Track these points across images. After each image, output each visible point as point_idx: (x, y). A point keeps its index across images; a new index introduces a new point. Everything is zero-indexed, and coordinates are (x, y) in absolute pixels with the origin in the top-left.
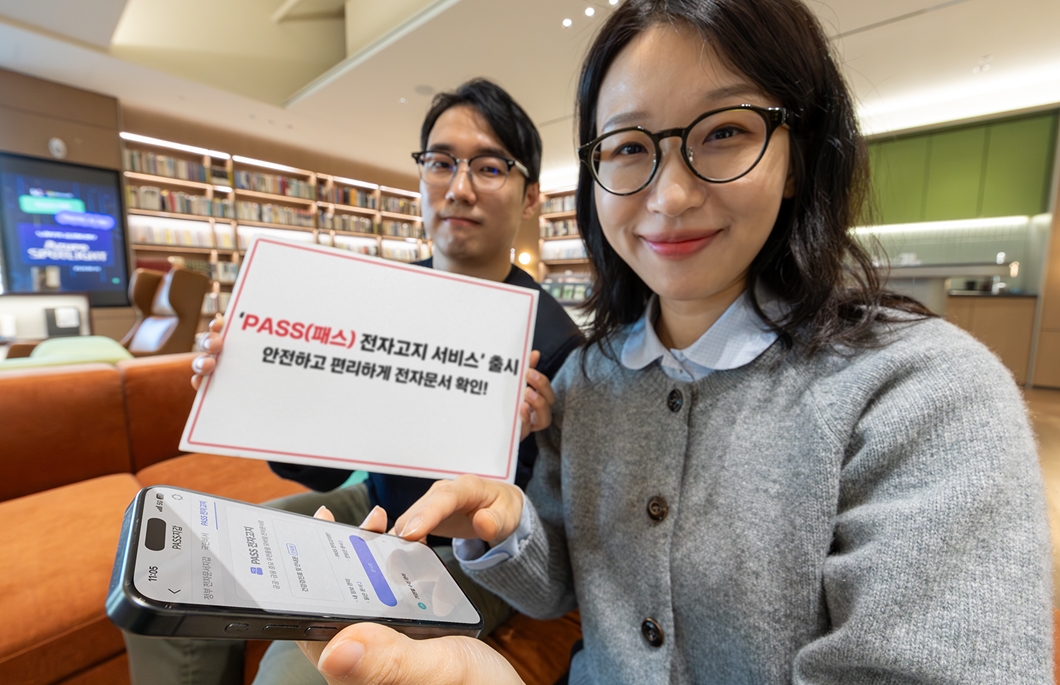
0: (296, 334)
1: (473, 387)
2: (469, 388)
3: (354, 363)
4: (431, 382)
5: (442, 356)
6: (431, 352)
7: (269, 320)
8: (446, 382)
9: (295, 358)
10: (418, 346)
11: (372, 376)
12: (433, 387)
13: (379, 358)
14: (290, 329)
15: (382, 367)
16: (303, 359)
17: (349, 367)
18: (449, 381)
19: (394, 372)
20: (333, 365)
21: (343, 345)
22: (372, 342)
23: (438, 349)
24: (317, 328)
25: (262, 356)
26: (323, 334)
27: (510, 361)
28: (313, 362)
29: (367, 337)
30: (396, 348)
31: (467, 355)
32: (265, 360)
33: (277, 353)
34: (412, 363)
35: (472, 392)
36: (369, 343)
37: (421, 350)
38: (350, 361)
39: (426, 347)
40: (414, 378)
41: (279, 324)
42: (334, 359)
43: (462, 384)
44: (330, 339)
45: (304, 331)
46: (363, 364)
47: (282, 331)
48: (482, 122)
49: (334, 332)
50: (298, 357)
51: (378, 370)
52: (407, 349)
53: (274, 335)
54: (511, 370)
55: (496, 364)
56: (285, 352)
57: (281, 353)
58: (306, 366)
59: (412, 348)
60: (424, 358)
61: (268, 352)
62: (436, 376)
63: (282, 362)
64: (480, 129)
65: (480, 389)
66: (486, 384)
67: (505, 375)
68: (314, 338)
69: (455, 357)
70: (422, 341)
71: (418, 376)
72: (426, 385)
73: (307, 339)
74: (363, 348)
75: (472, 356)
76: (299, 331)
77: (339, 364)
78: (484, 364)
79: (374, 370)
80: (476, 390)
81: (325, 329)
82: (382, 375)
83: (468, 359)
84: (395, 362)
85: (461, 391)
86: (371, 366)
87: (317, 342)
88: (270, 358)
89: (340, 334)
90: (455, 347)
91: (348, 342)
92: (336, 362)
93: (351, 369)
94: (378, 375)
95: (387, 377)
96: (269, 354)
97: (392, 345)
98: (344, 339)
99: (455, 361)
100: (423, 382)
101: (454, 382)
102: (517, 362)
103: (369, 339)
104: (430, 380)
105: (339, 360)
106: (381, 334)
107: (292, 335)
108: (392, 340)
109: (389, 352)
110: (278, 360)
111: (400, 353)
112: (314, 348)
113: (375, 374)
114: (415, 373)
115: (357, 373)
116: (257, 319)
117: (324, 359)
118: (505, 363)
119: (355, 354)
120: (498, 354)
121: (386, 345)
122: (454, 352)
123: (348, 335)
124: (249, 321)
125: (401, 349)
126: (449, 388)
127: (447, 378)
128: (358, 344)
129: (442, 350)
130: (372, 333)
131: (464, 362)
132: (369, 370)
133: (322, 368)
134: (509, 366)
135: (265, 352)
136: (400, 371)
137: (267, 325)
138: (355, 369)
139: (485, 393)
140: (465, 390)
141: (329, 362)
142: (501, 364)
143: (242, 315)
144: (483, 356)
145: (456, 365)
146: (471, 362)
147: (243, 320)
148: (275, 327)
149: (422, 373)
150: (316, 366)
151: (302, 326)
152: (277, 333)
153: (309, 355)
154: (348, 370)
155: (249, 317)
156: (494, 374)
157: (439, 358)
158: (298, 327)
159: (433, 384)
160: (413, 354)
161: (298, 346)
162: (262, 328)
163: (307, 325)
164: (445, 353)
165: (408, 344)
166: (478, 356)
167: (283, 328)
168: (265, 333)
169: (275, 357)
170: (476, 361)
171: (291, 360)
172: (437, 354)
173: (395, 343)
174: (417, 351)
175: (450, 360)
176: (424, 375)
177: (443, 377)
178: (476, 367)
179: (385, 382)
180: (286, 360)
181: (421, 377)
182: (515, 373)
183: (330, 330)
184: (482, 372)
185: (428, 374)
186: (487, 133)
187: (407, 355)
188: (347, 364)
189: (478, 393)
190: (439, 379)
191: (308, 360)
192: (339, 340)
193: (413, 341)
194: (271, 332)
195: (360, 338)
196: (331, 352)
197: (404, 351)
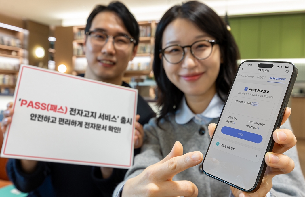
0: (43, 108)
1: (115, 130)
2: (114, 130)
3: (67, 120)
4: (99, 128)
5: (102, 117)
6: (98, 115)
7: (31, 102)
8: (104, 128)
9: (44, 118)
10: (92, 113)
11: (75, 126)
12: (100, 130)
13: (77, 118)
14: (40, 106)
15: (79, 122)
16: (47, 119)
17: (66, 122)
18: (106, 127)
19: (84, 124)
20: (59, 121)
21: (62, 112)
22: (74, 111)
23: (101, 114)
24: (52, 106)
25: (30, 117)
26: (54, 108)
27: (129, 119)
28: (51, 120)
29: (72, 109)
30: (84, 114)
31: (112, 117)
32: (31, 119)
33: (36, 116)
34: (91, 120)
35: (115, 132)
36: (73, 112)
37: (94, 114)
38: (66, 120)
39: (96, 113)
40: (92, 126)
41: (36, 104)
42: (60, 119)
43: (111, 128)
44: (57, 110)
45: (46, 106)
46: (71, 121)
47: (37, 107)
48: (119, 21)
49: (58, 107)
50: (45, 118)
51: (78, 123)
52: (89, 114)
53: (34, 109)
54: (129, 123)
55: (123, 120)
56: (40, 116)
57: (38, 116)
58: (48, 122)
59: (90, 114)
60: (95, 118)
61: (32, 116)
62: (100, 125)
63: (38, 120)
64: (118, 24)
65: (118, 130)
66: (120, 129)
67: (127, 125)
68: (51, 109)
69: (107, 117)
70: (94, 111)
71: (93, 126)
72: (97, 129)
73: (48, 110)
74: (71, 114)
75: (114, 117)
76: (44, 106)
77: (61, 120)
78: (119, 120)
79: (76, 123)
80: (116, 131)
81: (55, 106)
82: (79, 125)
83: (112, 118)
84: (84, 120)
85: (110, 132)
86: (75, 121)
87: (52, 112)
88: (33, 118)
89: (61, 108)
90: (107, 113)
91: (65, 111)
92: (60, 120)
93: (67, 123)
94: (78, 125)
95: (81, 126)
96: (33, 117)
97: (82, 113)
98: (63, 110)
99: (107, 119)
100: (96, 128)
101: (108, 128)
102: (131, 120)
103: (73, 110)
104: (98, 127)
105: (61, 119)
106: (78, 108)
107: (42, 109)
108: (82, 111)
109: (81, 115)
110: (37, 119)
111: (86, 116)
112: (51, 114)
113: (77, 124)
114: (92, 124)
115: (69, 124)
116: (26, 102)
117: (56, 118)
118: (127, 120)
119: (68, 116)
120: (124, 116)
121: (80, 112)
122: (107, 115)
123: (64, 108)
124: (23, 102)
125: (86, 114)
126: (106, 130)
127: (105, 126)
128: (68, 113)
129: (102, 114)
130: (74, 107)
131: (111, 119)
132: (74, 123)
133: (55, 123)
134: (128, 121)
135: (31, 115)
136: (86, 123)
137: (31, 104)
138: (68, 122)
139: (120, 132)
140: (112, 131)
141: (57, 120)
142: (125, 120)
143: (20, 100)
144: (118, 117)
145: (107, 121)
146: (114, 119)
147: (20, 102)
148: (34, 105)
149: (95, 124)
150: (52, 122)
151: (45, 104)
152: (35, 107)
153: (49, 117)
154: (66, 123)
155: (23, 100)
156: (123, 125)
157: (101, 118)
158: (44, 105)
159: (100, 129)
160: (91, 116)
161: (45, 113)
162: (29, 105)
163: (47, 104)
164: (103, 116)
165: (89, 112)
166: (116, 117)
167: (38, 105)
168: (30, 107)
169: (35, 118)
170: (115, 119)
171: (42, 119)
172: (100, 116)
173: (83, 112)
174: (92, 115)
175: (106, 119)
176: (96, 125)
177: (103, 126)
178: (115, 121)
179: (80, 128)
180: (40, 119)
181: (95, 126)
182: (131, 124)
183: (57, 106)
184: (118, 124)
185: (97, 125)
186: (121, 25)
187: (88, 117)
188: (65, 121)
189: (117, 132)
190: (102, 127)
191: (49, 119)
192: (61, 110)
193: (90, 110)
194: (33, 107)
195: (69, 110)
196: (58, 115)
197: (87, 115)
